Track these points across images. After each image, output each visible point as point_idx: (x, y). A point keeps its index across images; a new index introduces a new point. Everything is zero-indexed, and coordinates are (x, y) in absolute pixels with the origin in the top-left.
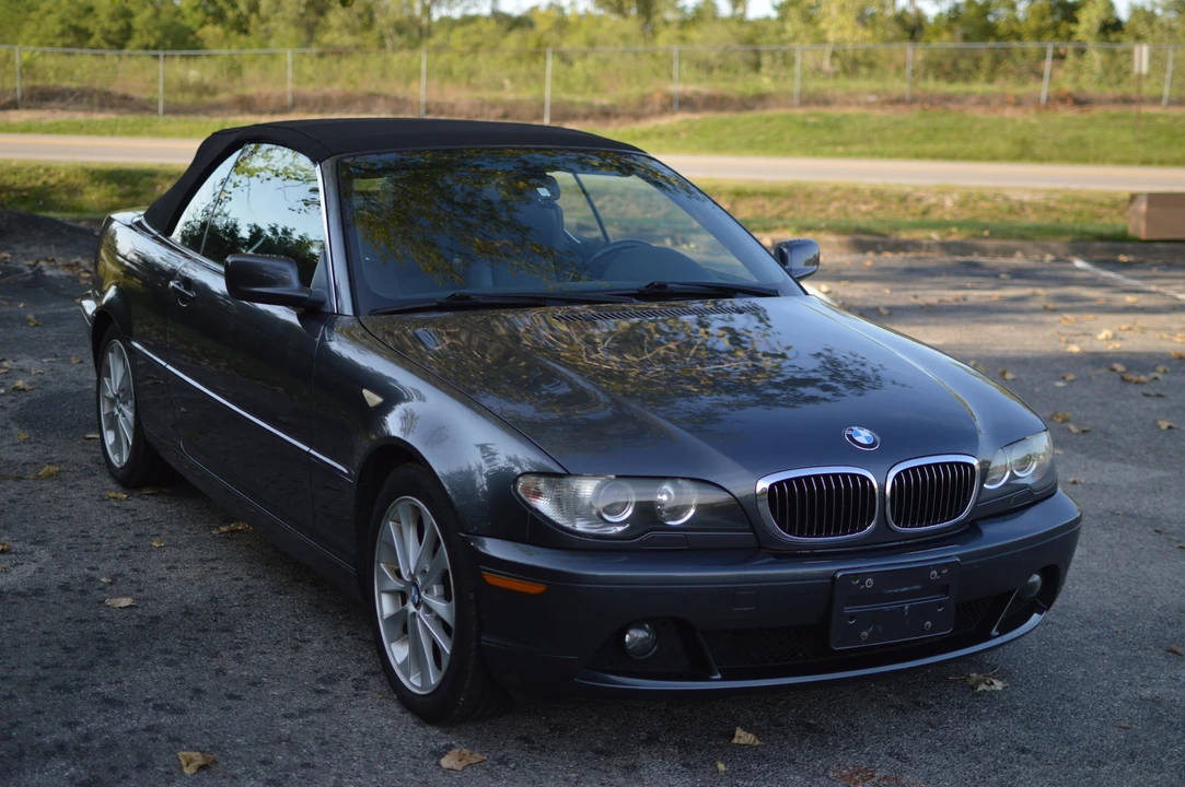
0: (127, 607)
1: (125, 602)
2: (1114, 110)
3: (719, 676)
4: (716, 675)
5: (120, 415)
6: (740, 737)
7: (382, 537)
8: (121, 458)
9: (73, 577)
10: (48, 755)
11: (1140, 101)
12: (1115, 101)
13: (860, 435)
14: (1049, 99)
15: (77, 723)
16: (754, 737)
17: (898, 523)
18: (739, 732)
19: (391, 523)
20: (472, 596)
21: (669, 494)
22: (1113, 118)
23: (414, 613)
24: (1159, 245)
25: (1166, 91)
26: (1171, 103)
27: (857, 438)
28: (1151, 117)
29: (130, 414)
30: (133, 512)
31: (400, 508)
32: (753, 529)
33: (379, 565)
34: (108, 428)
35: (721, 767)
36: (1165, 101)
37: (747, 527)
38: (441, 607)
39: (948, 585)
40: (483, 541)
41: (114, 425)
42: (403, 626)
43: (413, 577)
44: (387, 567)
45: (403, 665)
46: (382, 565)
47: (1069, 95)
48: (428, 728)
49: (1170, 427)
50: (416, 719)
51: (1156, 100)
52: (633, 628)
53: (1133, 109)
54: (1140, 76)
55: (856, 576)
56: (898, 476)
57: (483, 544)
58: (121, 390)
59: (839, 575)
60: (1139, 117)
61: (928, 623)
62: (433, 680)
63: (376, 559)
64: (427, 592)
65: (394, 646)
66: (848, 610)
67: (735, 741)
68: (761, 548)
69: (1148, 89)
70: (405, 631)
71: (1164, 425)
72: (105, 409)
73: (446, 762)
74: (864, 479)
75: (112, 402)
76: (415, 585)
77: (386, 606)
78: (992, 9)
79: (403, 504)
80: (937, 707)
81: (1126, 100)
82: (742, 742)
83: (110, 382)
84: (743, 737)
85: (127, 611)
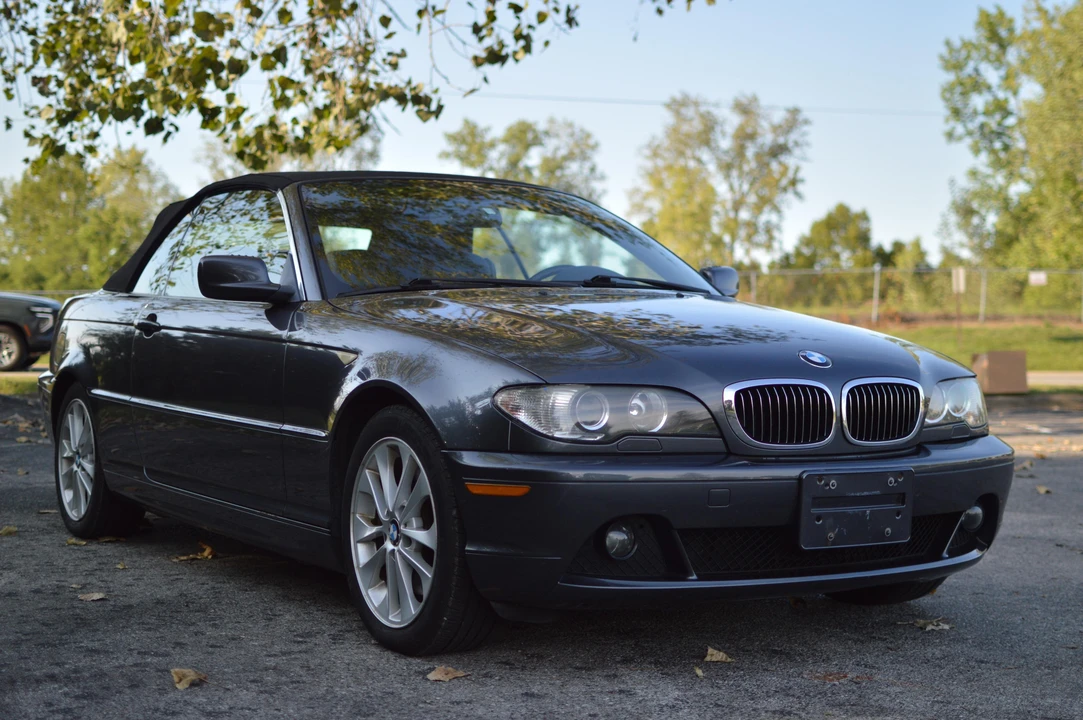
0: (98, 600)
1: (97, 596)
2: (938, 326)
3: (695, 577)
4: (692, 575)
5: (79, 470)
6: (712, 655)
7: (359, 487)
8: (79, 511)
9: (43, 586)
10: (38, 681)
11: (960, 318)
12: (938, 318)
13: (813, 356)
14: (879, 317)
15: (64, 663)
16: (725, 656)
17: (854, 436)
18: (710, 650)
19: (367, 471)
20: (454, 512)
21: (639, 408)
22: (938, 332)
23: (394, 550)
24: (1000, 398)
25: (982, 309)
26: (988, 319)
27: (811, 358)
28: (970, 332)
29: (89, 467)
30: (95, 552)
31: (377, 453)
32: (722, 436)
33: (354, 517)
34: (68, 487)
35: (699, 672)
36: (981, 317)
37: (716, 433)
38: (422, 536)
39: (904, 494)
40: (461, 456)
41: (72, 483)
42: (381, 571)
43: (390, 514)
44: (363, 517)
45: (383, 608)
46: (358, 516)
47: (896, 314)
48: (409, 659)
49: (1048, 492)
50: (397, 655)
51: (974, 317)
52: (613, 530)
53: (955, 325)
54: (958, 295)
55: (821, 477)
56: (851, 391)
57: (461, 457)
58: (81, 446)
59: (804, 476)
60: (960, 331)
61: (888, 529)
62: (413, 609)
63: (352, 511)
64: (406, 525)
65: (370, 592)
66: (815, 511)
67: (708, 659)
68: (730, 454)
69: (966, 309)
70: (383, 576)
71: (1042, 490)
72: (63, 469)
73: (431, 676)
74: (822, 392)
75: (70, 460)
76: (394, 522)
77: (362, 554)
78: (818, 258)
79: (380, 448)
80: (892, 639)
81: (947, 318)
82: (714, 659)
83: (70, 445)
84: (714, 655)
85: (99, 603)
